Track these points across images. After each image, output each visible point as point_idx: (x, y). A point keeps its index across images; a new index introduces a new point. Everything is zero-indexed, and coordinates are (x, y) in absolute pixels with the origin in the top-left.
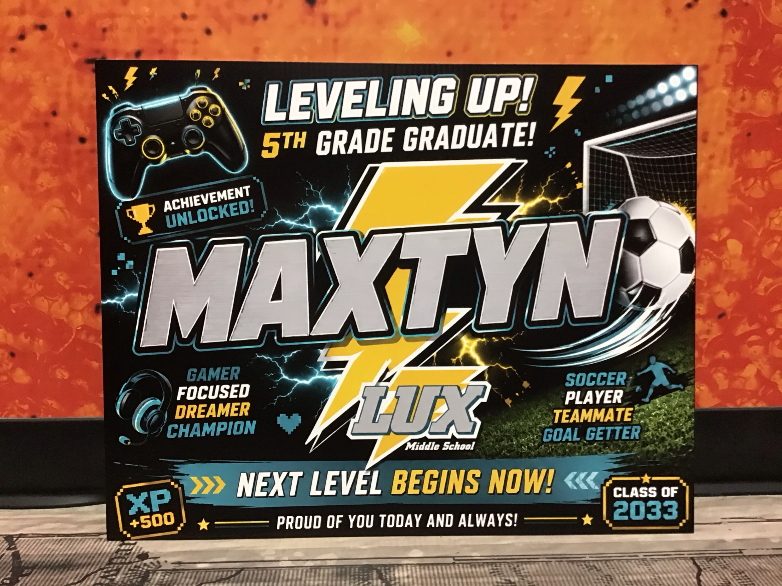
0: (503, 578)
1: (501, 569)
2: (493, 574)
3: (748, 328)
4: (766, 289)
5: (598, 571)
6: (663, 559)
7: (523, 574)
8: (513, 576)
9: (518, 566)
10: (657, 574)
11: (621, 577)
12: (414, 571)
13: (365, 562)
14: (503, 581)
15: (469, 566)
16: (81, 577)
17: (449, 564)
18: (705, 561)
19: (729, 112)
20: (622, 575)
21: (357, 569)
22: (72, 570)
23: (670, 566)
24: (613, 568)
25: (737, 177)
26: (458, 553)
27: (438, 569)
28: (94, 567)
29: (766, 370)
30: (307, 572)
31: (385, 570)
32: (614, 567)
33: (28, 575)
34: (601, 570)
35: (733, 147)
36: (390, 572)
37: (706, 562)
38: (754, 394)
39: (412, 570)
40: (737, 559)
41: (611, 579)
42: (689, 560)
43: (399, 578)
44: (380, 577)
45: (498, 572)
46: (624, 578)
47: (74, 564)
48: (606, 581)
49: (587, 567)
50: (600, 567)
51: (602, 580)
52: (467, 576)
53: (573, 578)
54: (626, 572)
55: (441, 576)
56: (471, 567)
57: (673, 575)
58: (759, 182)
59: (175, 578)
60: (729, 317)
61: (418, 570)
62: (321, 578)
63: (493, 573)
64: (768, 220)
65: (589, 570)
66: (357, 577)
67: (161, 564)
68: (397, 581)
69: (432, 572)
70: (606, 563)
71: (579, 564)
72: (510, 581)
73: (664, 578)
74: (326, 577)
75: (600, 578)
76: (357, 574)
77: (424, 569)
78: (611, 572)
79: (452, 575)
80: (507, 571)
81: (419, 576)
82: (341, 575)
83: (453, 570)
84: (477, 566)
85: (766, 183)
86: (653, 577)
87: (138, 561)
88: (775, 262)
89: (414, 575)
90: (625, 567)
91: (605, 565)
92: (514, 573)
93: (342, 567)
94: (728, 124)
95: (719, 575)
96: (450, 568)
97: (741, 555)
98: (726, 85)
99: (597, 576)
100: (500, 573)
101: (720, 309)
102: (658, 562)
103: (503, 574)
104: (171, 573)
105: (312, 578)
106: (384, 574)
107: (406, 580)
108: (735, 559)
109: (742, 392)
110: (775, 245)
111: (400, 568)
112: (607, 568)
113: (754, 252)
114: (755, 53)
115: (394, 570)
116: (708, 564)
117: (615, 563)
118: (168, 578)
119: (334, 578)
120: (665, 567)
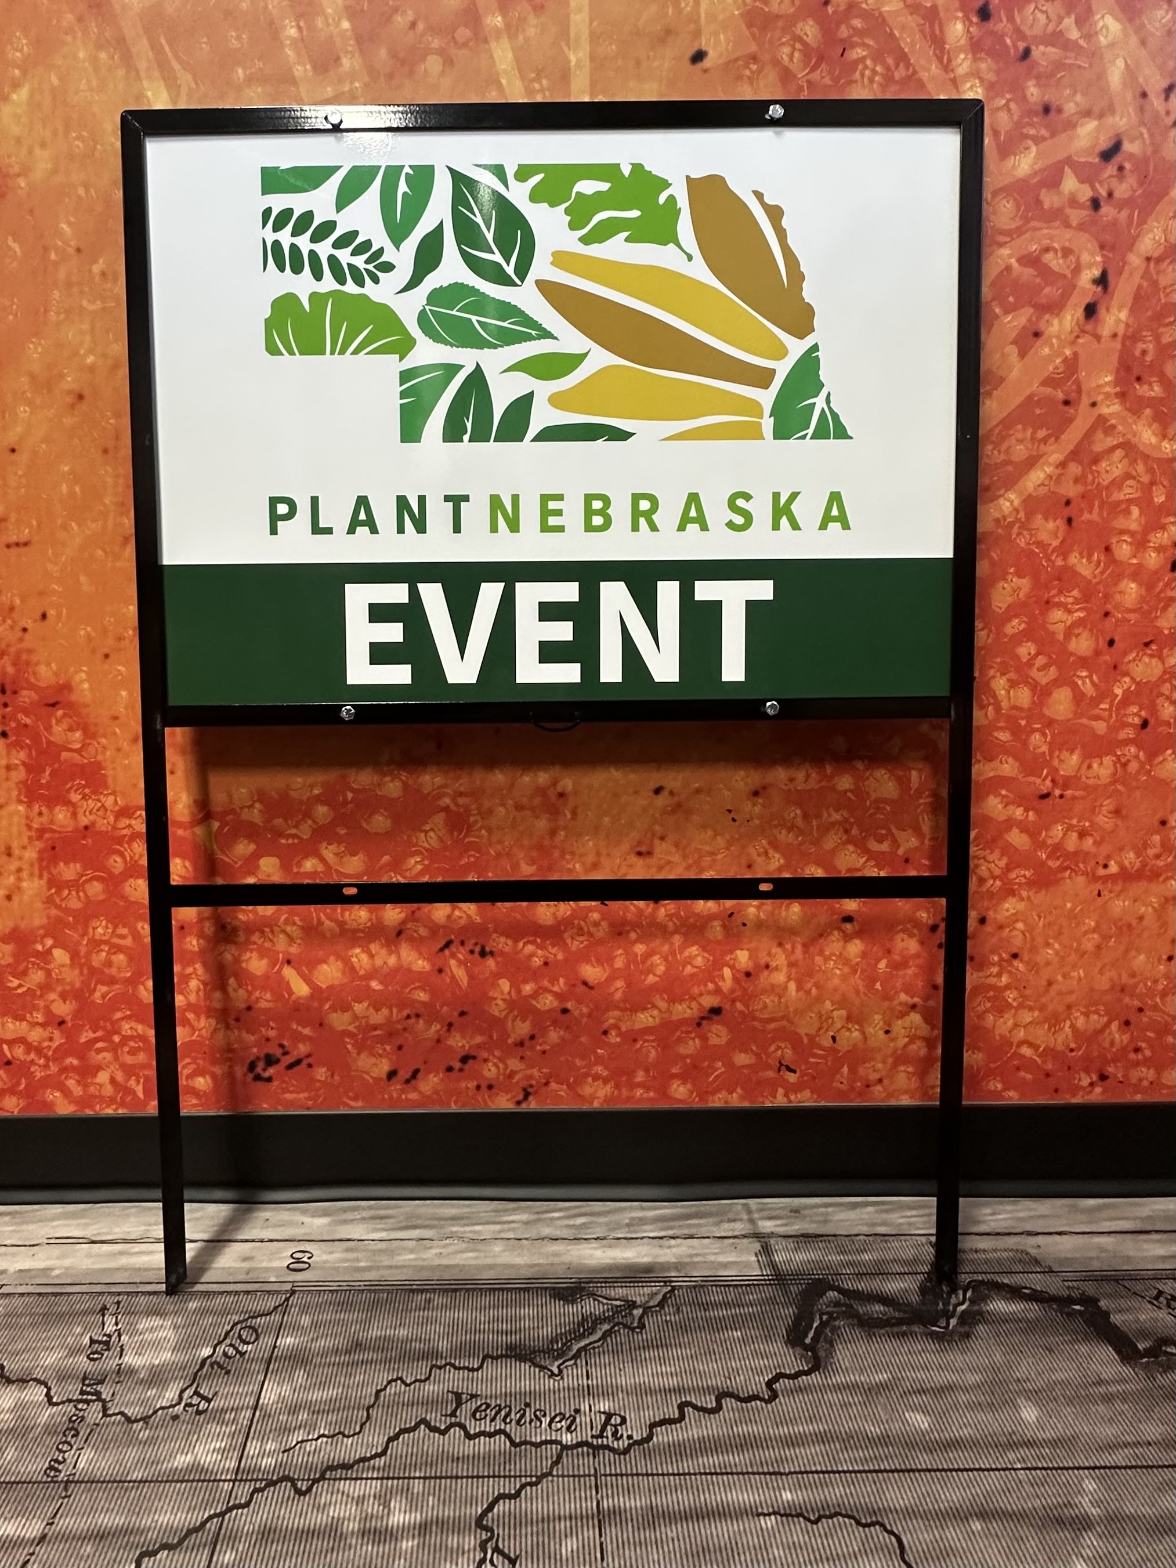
3: (91, 1035)
4: (103, 997)
19: (29, 827)
25: (49, 889)
29: (120, 1077)
35: (41, 860)
38: (112, 1101)
58: (74, 893)
60: (70, 1024)
64: (91, 930)
85: (81, 894)
88: (107, 971)
94: (30, 838)
98: (20, 802)
101: (59, 1017)
109: (101, 1099)
110: (104, 954)
113: (83, 960)
114: (44, 771)
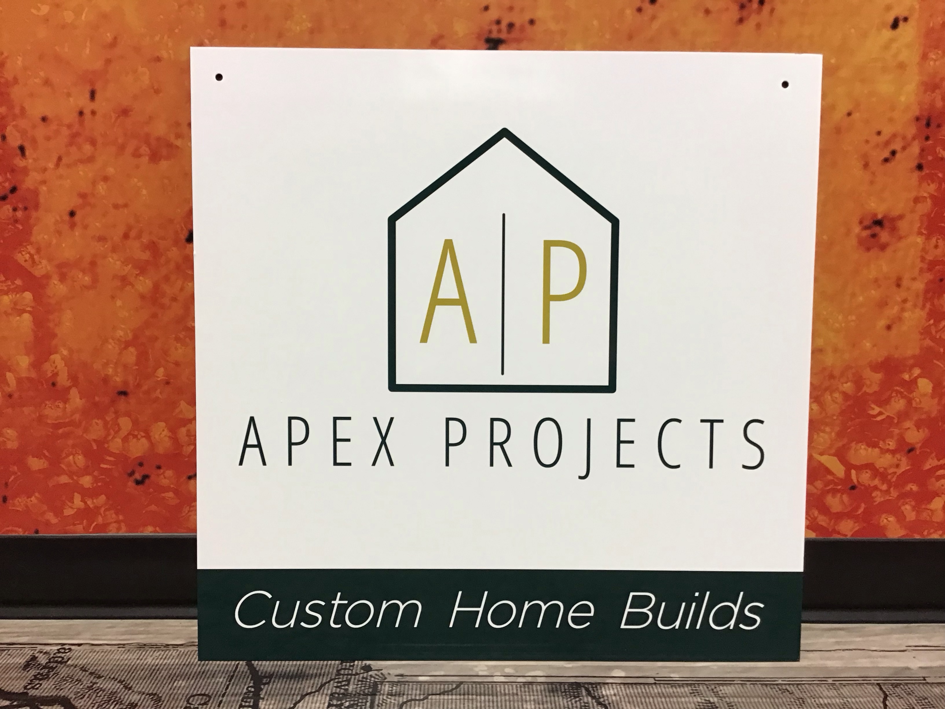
0: (703, 698)
1: (700, 690)
2: (693, 695)
5: (790, 693)
6: (851, 684)
7: (721, 695)
8: (712, 697)
9: (715, 688)
10: (846, 698)
11: (813, 700)
12: (619, 689)
13: (572, 680)
14: (703, 701)
15: (669, 686)
16: (316, 687)
17: (651, 684)
18: (890, 687)
20: (814, 698)
21: (566, 687)
22: (307, 679)
23: (858, 691)
24: (805, 692)
26: (658, 674)
27: (641, 688)
28: (325, 677)
30: (521, 687)
31: (592, 687)
32: (806, 690)
33: (268, 683)
34: (793, 693)
36: (597, 690)
37: (892, 688)
39: (617, 688)
40: (921, 686)
41: (803, 701)
42: (875, 685)
43: (607, 696)
44: (589, 694)
45: (698, 692)
46: (815, 701)
47: (306, 674)
48: (798, 704)
49: (780, 690)
50: (792, 690)
51: (795, 702)
52: (670, 696)
53: (768, 700)
54: (817, 695)
55: (645, 694)
56: (672, 687)
57: (861, 700)
59: (402, 689)
61: (623, 689)
62: (535, 693)
63: (693, 693)
65: (782, 693)
66: (567, 693)
67: (386, 676)
68: (606, 698)
69: (636, 691)
70: (797, 687)
71: (772, 687)
72: (709, 701)
73: (852, 702)
74: (540, 693)
75: (792, 700)
76: (567, 690)
77: (629, 688)
78: (803, 695)
79: (655, 694)
80: (705, 692)
81: (625, 695)
82: (553, 691)
83: (656, 690)
84: (677, 687)
86: (842, 701)
87: (364, 673)
89: (621, 694)
90: (816, 690)
91: (797, 688)
92: (712, 694)
93: (552, 683)
95: (904, 700)
96: (652, 688)
97: (924, 682)
99: (790, 699)
100: (699, 693)
102: (847, 686)
103: (702, 694)
104: (397, 685)
105: (527, 694)
106: (592, 692)
107: (614, 698)
108: (919, 685)
111: (606, 686)
112: (799, 691)
115: (601, 688)
116: (893, 690)
117: (805, 686)
118: (396, 689)
119: (547, 694)
120: (853, 692)
